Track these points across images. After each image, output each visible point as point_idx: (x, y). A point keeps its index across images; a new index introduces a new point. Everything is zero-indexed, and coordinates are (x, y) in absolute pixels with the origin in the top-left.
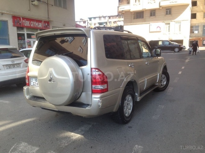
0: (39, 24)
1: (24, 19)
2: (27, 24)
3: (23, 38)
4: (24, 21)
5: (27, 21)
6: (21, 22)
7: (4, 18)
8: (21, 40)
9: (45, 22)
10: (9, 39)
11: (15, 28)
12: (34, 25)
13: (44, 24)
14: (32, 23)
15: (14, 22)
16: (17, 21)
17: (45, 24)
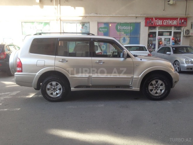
0: (173, 22)
1: (156, 19)
2: (159, 23)
3: (154, 35)
4: (156, 21)
5: (160, 21)
6: (153, 22)
7: (138, 21)
8: (152, 37)
9: (181, 19)
10: (139, 37)
11: (147, 28)
12: (167, 23)
13: (179, 21)
14: (165, 22)
15: (146, 23)
16: (149, 21)
17: (181, 21)
